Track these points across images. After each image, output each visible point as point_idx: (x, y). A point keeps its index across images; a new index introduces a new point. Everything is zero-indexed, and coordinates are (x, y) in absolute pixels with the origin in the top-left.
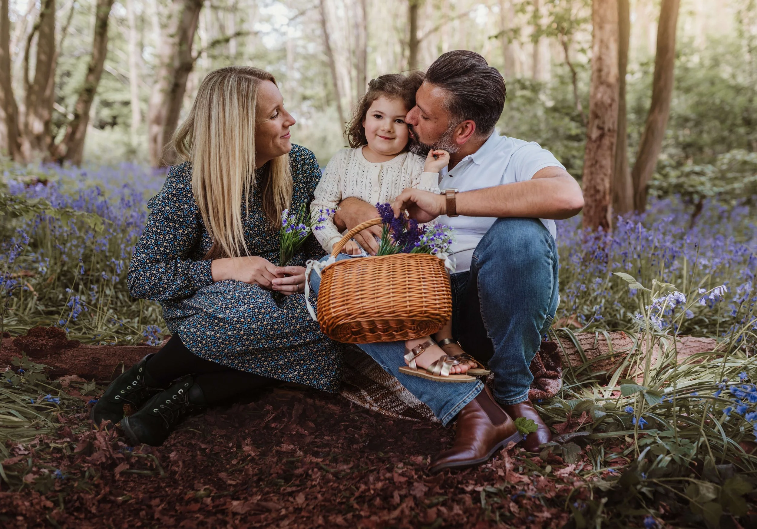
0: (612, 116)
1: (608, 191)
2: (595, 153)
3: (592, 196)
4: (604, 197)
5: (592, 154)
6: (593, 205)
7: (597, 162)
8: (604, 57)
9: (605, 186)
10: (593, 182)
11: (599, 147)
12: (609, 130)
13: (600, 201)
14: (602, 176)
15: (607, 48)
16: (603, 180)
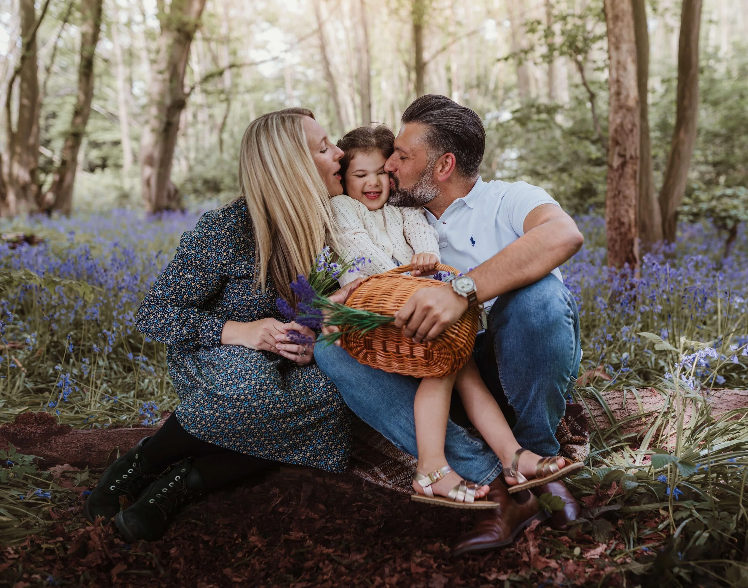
0: (633, 142)
1: (633, 223)
2: (618, 183)
3: (616, 229)
4: (630, 229)
5: (614, 183)
6: (618, 238)
7: (619, 192)
8: (621, 79)
9: (629, 218)
10: (617, 214)
11: (621, 176)
12: (631, 157)
13: (626, 234)
14: (626, 207)
15: (625, 69)
16: (627, 211)
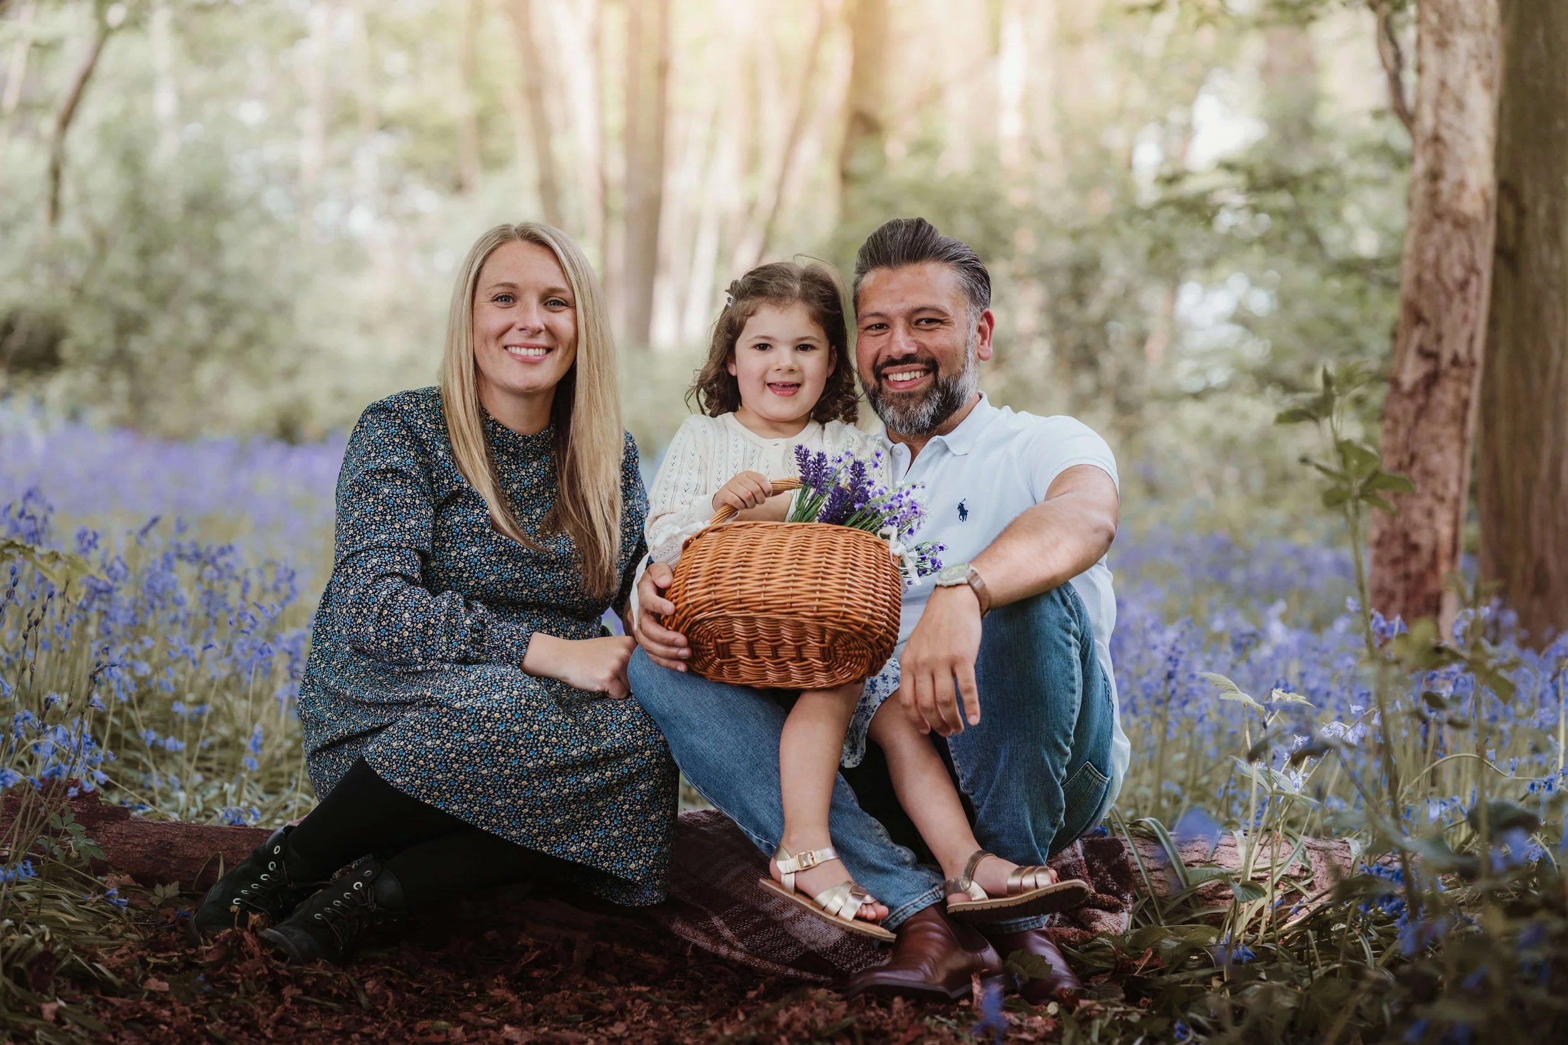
0: (1467, 319)
1: (1445, 547)
2: (1409, 432)
3: (1395, 562)
4: (1433, 565)
5: (1402, 432)
6: (1400, 588)
7: (1413, 458)
8: (1446, 134)
9: (1435, 532)
10: (1400, 520)
11: (1422, 412)
12: (1455, 361)
13: (1421, 578)
14: (1428, 501)
15: (1460, 105)
16: (1430, 514)
